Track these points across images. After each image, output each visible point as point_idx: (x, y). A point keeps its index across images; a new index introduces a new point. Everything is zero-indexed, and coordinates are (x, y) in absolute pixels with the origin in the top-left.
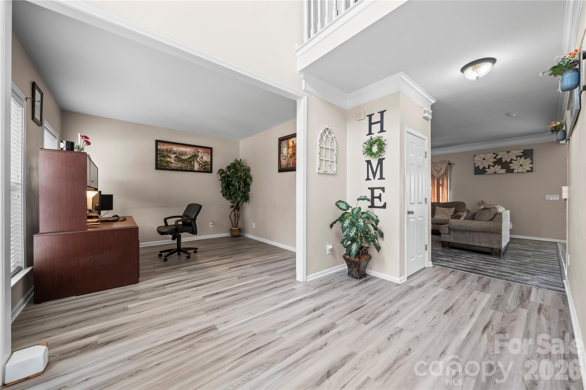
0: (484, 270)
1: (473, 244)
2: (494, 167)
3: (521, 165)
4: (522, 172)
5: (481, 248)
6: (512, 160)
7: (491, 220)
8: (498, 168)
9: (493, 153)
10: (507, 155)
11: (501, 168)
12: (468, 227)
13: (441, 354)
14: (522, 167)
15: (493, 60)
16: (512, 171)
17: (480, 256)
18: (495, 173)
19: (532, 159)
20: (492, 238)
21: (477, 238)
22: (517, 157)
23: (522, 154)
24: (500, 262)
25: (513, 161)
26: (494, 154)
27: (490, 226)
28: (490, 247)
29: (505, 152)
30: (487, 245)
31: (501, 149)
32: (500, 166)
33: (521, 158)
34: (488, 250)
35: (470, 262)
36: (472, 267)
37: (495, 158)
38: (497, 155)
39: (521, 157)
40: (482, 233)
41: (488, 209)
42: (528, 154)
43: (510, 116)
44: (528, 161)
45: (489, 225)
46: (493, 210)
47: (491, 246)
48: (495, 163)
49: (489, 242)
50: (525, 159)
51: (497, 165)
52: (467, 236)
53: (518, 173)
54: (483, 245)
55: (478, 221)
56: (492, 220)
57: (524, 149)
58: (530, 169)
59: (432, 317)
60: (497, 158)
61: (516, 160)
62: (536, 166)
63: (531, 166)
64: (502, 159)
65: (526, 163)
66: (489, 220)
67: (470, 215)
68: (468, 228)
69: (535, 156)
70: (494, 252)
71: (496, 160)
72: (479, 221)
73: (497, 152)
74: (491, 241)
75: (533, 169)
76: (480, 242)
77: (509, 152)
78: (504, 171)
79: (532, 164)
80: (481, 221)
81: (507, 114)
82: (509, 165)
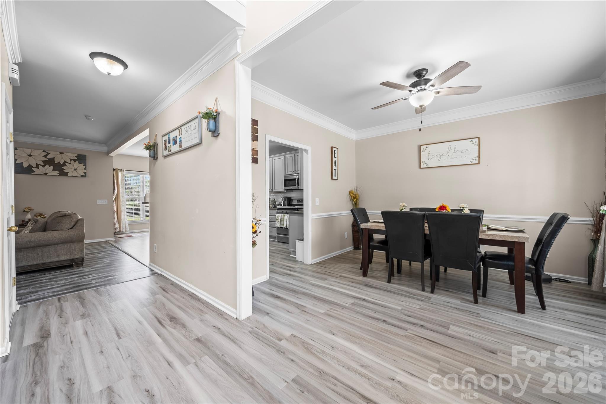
0: (88, 283)
1: (49, 261)
2: (44, 167)
3: (75, 169)
4: (77, 176)
5: (59, 263)
6: (65, 162)
7: (71, 228)
8: (49, 169)
9: (42, 151)
10: (60, 156)
11: (53, 170)
12: (43, 241)
13: (170, 365)
14: (77, 172)
15: (125, 66)
16: (66, 174)
17: (66, 272)
18: (46, 174)
19: (85, 165)
20: (74, 248)
21: (54, 252)
22: (71, 160)
23: (76, 158)
24: (89, 270)
25: (66, 164)
26: (44, 151)
27: (73, 235)
28: (70, 258)
29: (58, 152)
30: (67, 258)
31: (54, 148)
32: (52, 167)
33: (75, 162)
34: (69, 263)
35: (62, 282)
36: (71, 286)
37: (45, 156)
38: (48, 154)
39: (75, 160)
40: (61, 245)
41: (68, 216)
42: (81, 159)
43: (88, 119)
44: (82, 166)
45: (71, 234)
46: (74, 217)
47: (72, 257)
48: (45, 163)
49: (69, 254)
50: (79, 163)
51: (47, 166)
52: (39, 252)
53: (72, 177)
54: (63, 258)
55: (56, 231)
56: (73, 228)
57: (78, 154)
58: (84, 175)
59: (116, 350)
60: (48, 157)
61: (70, 163)
62: (88, 171)
63: (85, 171)
64: (54, 159)
65: (80, 167)
66: (70, 228)
67: (39, 225)
68: (43, 243)
69: (89, 161)
70: (75, 262)
71: (47, 159)
72: (58, 232)
73: (48, 151)
74: (72, 252)
75: (87, 175)
76: (58, 256)
77: (63, 153)
78: (56, 173)
79: (86, 170)
80: (60, 231)
81: (86, 116)
82: (63, 167)
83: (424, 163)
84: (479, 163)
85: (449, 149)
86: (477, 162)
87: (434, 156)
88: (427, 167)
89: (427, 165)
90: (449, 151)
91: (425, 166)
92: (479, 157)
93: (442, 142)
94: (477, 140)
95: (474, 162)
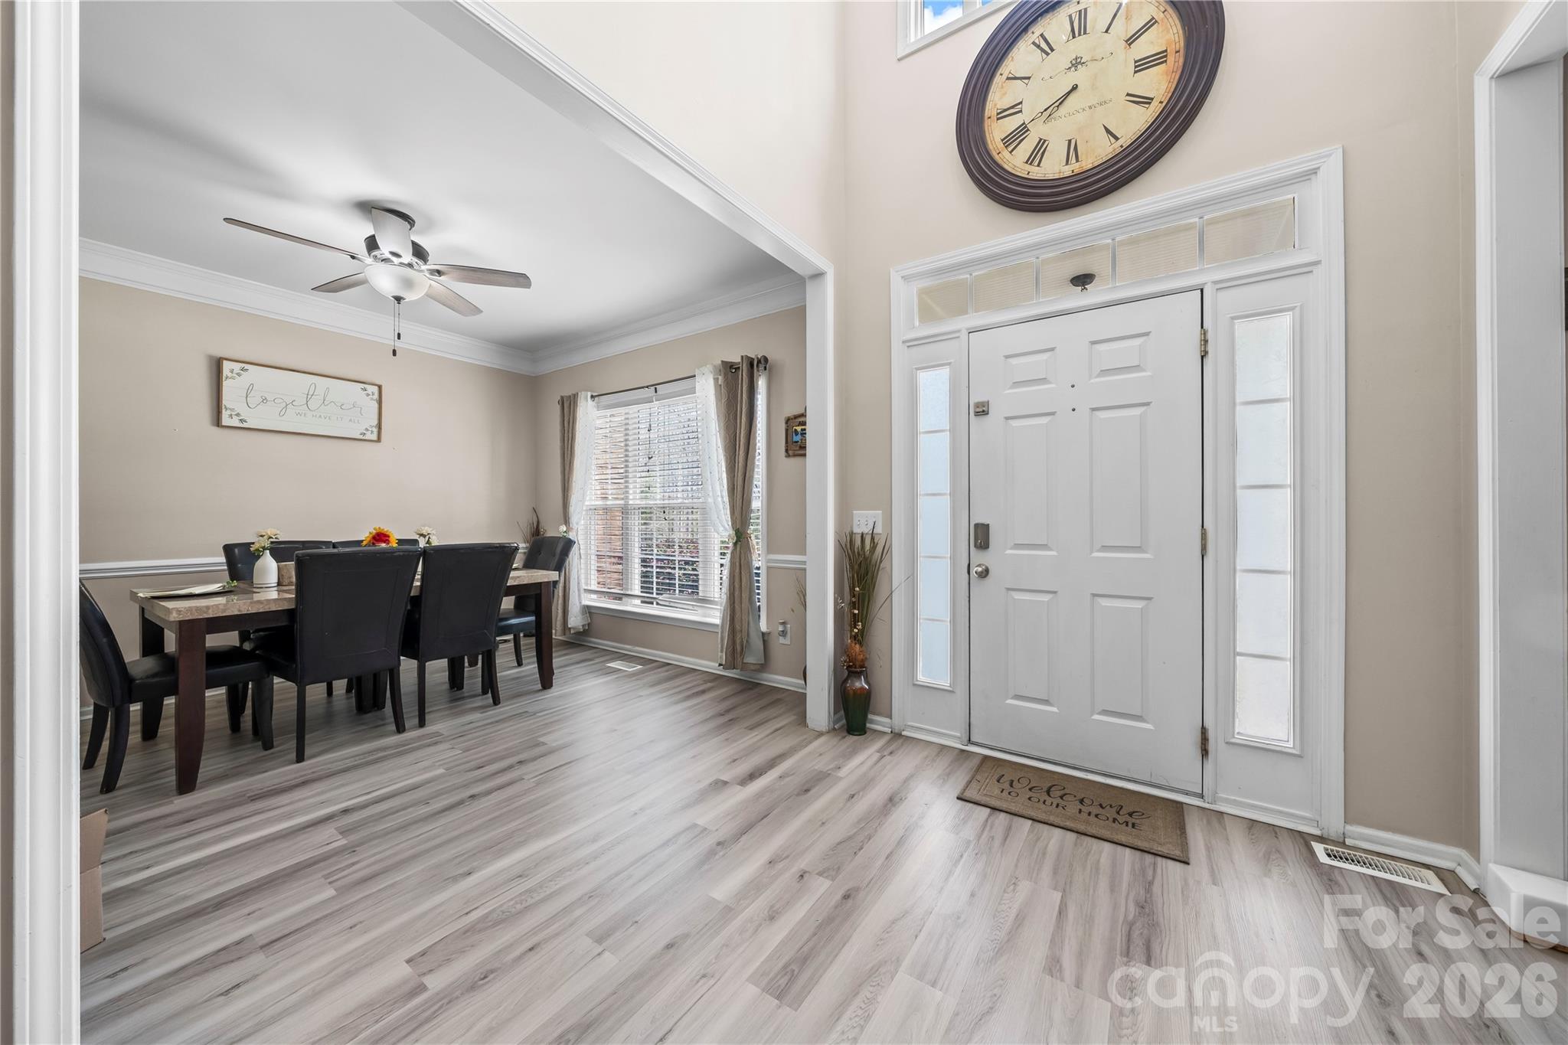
83: (233, 413)
84: (379, 440)
85: (311, 393)
86: (374, 437)
87: (264, 400)
88: (241, 425)
89: (241, 421)
90: (309, 397)
91: (235, 422)
92: (379, 426)
93: (294, 368)
94: (375, 389)
95: (369, 436)
